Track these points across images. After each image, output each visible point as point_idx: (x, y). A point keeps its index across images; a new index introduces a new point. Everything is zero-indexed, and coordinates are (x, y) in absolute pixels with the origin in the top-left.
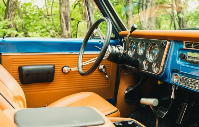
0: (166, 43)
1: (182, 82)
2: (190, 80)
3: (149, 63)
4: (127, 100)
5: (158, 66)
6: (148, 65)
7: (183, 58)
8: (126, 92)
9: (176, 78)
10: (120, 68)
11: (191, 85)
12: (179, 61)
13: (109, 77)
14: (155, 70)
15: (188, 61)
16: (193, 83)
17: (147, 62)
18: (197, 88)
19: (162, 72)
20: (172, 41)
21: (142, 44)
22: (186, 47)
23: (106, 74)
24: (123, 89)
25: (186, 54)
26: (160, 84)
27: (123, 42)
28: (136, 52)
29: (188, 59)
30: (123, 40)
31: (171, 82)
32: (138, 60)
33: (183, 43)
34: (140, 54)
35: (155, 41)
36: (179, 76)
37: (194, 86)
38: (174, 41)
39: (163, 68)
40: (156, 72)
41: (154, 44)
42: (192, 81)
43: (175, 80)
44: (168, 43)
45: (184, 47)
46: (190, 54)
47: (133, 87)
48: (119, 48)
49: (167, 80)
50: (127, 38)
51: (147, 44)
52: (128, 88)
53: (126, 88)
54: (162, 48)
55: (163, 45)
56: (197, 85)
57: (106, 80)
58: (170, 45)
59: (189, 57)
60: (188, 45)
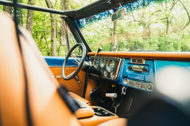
0: (119, 60)
1: (130, 84)
2: (135, 82)
3: (108, 72)
4: (92, 98)
5: (114, 74)
6: (107, 74)
7: (130, 69)
8: (91, 92)
9: (126, 81)
10: (87, 77)
11: (135, 85)
12: (128, 71)
13: (80, 82)
14: (112, 77)
15: (134, 71)
16: (137, 84)
17: (107, 72)
18: (140, 87)
19: (117, 78)
20: (123, 59)
21: (103, 60)
22: (132, 62)
23: (78, 80)
24: (90, 90)
25: (132, 67)
26: (114, 87)
27: (90, 59)
28: (99, 66)
29: (133, 69)
30: (90, 58)
31: (123, 84)
32: (101, 71)
33: (130, 59)
34: (102, 67)
35: (112, 58)
36: (128, 80)
37: (137, 86)
38: (125, 58)
39: (118, 75)
40: (113, 78)
41: (111, 61)
42: (136, 83)
43: (125, 82)
44: (121, 59)
45: (131, 62)
46: (134, 66)
47: (96, 89)
48: (89, 63)
49: (120, 83)
50: (95, 57)
51: (107, 60)
52: (92, 90)
53: (91, 90)
54: (117, 62)
55: (117, 61)
56: (140, 85)
57: (78, 84)
58: (122, 61)
59: (134, 68)
60: (133, 61)
